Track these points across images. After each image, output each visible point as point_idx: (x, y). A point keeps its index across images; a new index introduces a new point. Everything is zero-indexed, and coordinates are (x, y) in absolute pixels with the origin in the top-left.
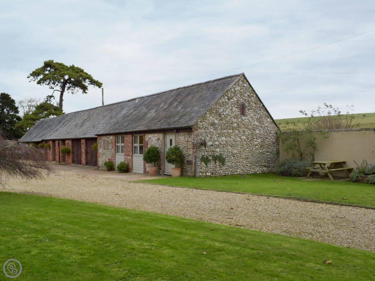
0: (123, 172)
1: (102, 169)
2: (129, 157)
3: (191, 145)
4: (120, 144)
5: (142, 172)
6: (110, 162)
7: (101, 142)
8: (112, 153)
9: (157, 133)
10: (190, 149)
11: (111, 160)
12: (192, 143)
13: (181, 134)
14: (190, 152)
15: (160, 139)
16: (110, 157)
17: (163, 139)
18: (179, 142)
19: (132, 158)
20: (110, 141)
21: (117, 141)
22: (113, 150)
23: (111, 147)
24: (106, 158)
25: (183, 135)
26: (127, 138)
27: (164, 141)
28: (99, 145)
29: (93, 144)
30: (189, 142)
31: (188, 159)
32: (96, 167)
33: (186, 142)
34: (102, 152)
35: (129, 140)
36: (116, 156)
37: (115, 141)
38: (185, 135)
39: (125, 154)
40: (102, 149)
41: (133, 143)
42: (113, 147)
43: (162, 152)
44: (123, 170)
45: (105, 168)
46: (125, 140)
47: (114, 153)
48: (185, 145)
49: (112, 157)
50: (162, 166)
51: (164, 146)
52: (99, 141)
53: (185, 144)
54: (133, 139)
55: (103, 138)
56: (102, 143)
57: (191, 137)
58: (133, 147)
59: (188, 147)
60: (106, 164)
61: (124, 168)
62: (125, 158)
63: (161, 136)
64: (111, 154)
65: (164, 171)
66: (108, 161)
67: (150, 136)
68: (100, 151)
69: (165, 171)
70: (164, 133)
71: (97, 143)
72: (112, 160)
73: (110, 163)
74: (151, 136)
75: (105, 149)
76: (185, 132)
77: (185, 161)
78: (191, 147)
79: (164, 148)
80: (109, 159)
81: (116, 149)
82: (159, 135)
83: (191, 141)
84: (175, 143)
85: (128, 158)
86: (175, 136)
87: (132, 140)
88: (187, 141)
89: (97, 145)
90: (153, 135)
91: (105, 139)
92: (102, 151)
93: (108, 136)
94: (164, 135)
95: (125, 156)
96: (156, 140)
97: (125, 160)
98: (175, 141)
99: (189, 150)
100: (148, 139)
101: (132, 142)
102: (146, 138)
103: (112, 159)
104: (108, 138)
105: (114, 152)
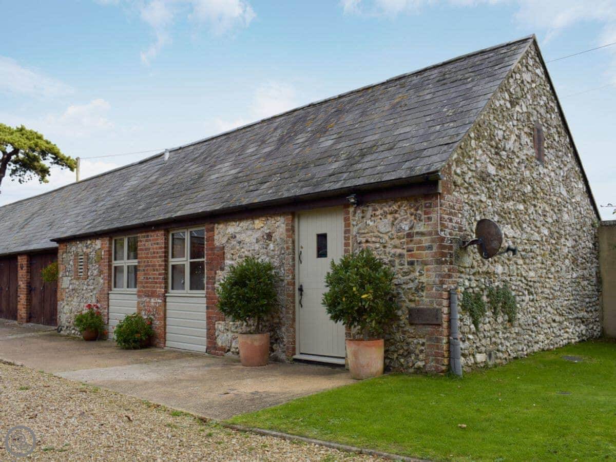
0: (135, 348)
1: (68, 335)
2: (152, 300)
3: (430, 248)
4: (125, 262)
5: (203, 348)
6: (92, 314)
7: (67, 258)
8: (99, 288)
9: (262, 216)
10: (425, 263)
11: (95, 308)
12: (433, 241)
13: (375, 210)
14: (421, 275)
15: (276, 236)
16: (94, 301)
17: (288, 236)
18: (367, 241)
19: (165, 301)
20: (93, 255)
21: (113, 254)
22: (102, 281)
23: (95, 272)
24: (82, 304)
25: (385, 214)
26: (147, 241)
27: (293, 242)
28: (61, 267)
29: (46, 267)
30: (416, 238)
31: (413, 305)
32: (53, 328)
33: (399, 238)
34: (71, 287)
35: (155, 246)
36: (111, 296)
37: (110, 255)
38: (396, 212)
39: (139, 291)
40: (70, 278)
41: (166, 257)
42: (101, 272)
43: (282, 280)
44: (135, 341)
45: (77, 332)
46: (141, 250)
47: (106, 289)
48: (399, 251)
49: (98, 301)
50: (283, 329)
51: (293, 259)
52: (61, 255)
53: (395, 247)
54: (166, 243)
55: (74, 249)
56: (71, 263)
57: (429, 219)
58: (166, 269)
59: (411, 256)
60: (81, 321)
61: (137, 336)
62: (138, 303)
63: (279, 225)
64: (95, 292)
65: (294, 349)
66: (85, 311)
67: (232, 228)
68: (65, 283)
69: (297, 346)
70: (293, 214)
71: (57, 261)
72: (97, 307)
73: (92, 318)
74: (239, 229)
75: (78, 279)
76: (395, 201)
77: (400, 313)
78: (427, 255)
79: (294, 266)
80: (89, 306)
81: (110, 276)
82: (271, 221)
83: (430, 234)
84: (347, 245)
85: (149, 302)
86: (346, 220)
87: (166, 247)
88: (409, 235)
89: (57, 267)
90: (244, 224)
91: (79, 250)
92: (70, 284)
93: (89, 242)
94: (293, 220)
95: (139, 296)
96: (257, 241)
97: (140, 310)
98: (347, 238)
99: (418, 268)
100: (224, 241)
101: (166, 252)
102: (216, 237)
103: (99, 305)
104: (87, 247)
105: (106, 285)
